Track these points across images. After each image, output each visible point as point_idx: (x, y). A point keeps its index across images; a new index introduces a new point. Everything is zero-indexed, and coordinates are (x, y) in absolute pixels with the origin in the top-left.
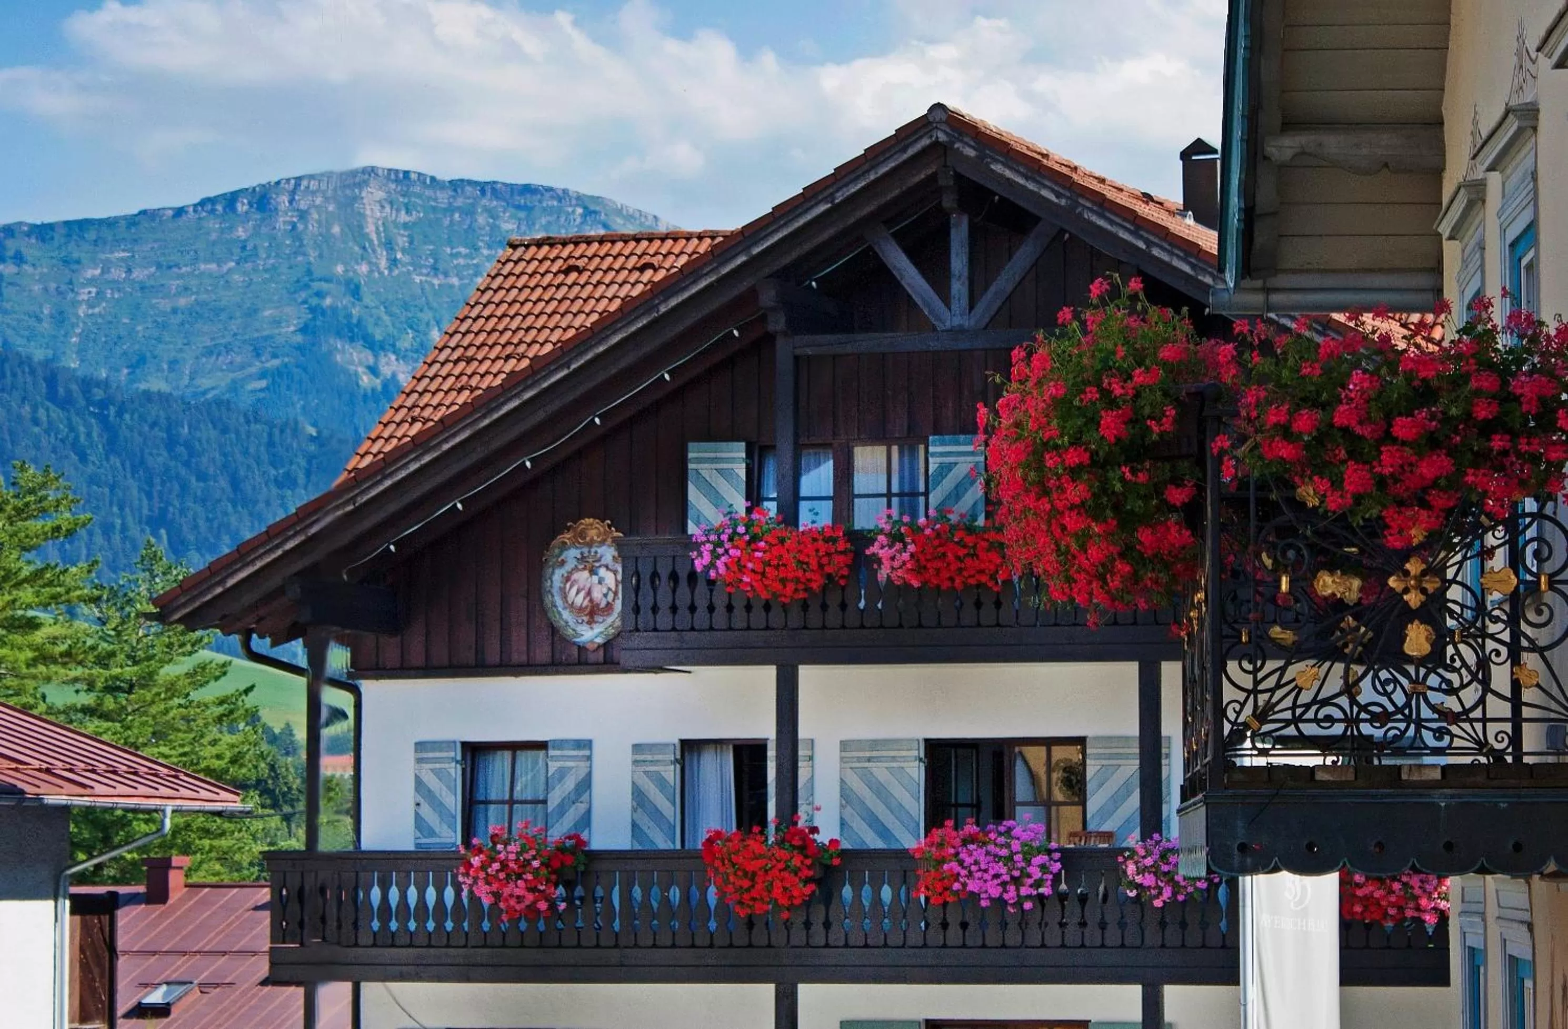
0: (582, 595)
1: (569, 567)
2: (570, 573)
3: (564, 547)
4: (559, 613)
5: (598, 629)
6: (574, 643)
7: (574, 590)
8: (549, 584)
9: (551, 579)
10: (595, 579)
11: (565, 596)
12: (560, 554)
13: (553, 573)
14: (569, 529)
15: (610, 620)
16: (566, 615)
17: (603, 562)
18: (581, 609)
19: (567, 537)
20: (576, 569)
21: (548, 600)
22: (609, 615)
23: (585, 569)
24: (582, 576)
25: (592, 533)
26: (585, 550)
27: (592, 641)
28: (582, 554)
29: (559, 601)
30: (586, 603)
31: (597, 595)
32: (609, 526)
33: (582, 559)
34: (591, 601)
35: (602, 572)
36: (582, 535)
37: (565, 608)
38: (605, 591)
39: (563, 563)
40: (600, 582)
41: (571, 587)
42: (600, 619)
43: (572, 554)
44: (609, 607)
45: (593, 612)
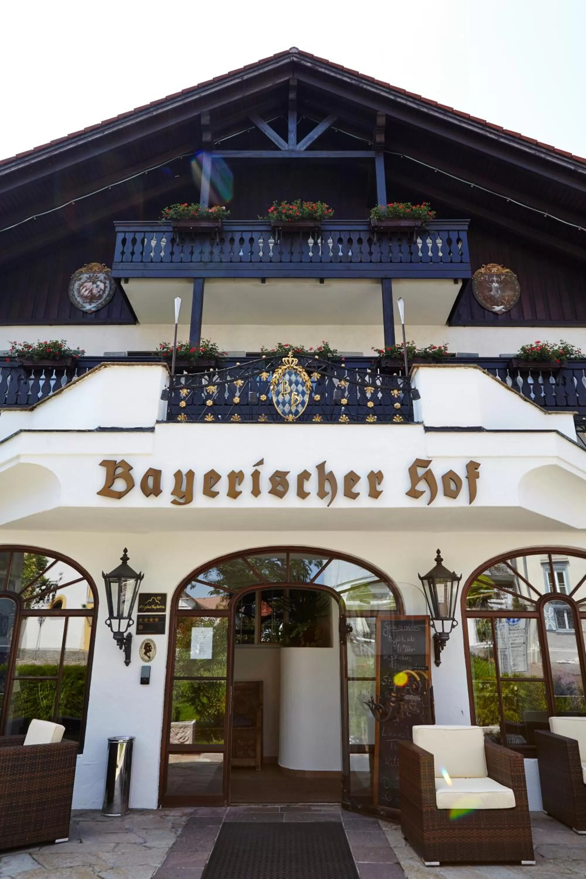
0: (87, 292)
1: (82, 281)
2: (83, 283)
3: (82, 273)
4: (76, 299)
5: (93, 305)
6: (82, 311)
7: (84, 289)
8: (72, 287)
9: (73, 285)
10: (95, 286)
11: (79, 291)
12: (79, 276)
13: (75, 283)
14: (85, 266)
15: (100, 301)
16: (79, 299)
17: (99, 279)
18: (86, 297)
19: (83, 269)
20: (86, 282)
21: (71, 293)
22: (100, 299)
23: (90, 282)
24: (89, 285)
25: (96, 268)
26: (92, 275)
27: (90, 310)
28: (90, 276)
29: (76, 293)
30: (89, 294)
31: (95, 291)
32: (104, 266)
33: (89, 278)
34: (92, 294)
35: (99, 283)
36: (91, 269)
37: (78, 297)
38: (99, 290)
39: (80, 279)
40: (97, 287)
41: (83, 288)
42: (95, 301)
43: (85, 276)
44: (100, 297)
45: (92, 298)
